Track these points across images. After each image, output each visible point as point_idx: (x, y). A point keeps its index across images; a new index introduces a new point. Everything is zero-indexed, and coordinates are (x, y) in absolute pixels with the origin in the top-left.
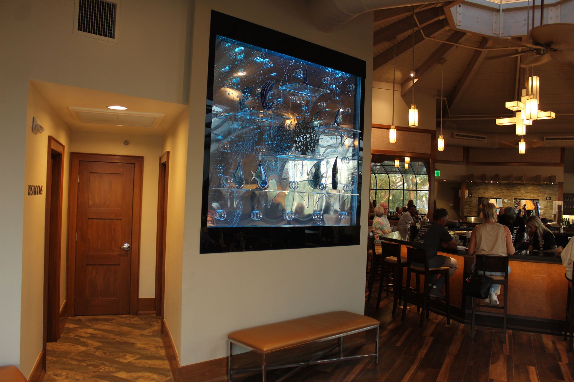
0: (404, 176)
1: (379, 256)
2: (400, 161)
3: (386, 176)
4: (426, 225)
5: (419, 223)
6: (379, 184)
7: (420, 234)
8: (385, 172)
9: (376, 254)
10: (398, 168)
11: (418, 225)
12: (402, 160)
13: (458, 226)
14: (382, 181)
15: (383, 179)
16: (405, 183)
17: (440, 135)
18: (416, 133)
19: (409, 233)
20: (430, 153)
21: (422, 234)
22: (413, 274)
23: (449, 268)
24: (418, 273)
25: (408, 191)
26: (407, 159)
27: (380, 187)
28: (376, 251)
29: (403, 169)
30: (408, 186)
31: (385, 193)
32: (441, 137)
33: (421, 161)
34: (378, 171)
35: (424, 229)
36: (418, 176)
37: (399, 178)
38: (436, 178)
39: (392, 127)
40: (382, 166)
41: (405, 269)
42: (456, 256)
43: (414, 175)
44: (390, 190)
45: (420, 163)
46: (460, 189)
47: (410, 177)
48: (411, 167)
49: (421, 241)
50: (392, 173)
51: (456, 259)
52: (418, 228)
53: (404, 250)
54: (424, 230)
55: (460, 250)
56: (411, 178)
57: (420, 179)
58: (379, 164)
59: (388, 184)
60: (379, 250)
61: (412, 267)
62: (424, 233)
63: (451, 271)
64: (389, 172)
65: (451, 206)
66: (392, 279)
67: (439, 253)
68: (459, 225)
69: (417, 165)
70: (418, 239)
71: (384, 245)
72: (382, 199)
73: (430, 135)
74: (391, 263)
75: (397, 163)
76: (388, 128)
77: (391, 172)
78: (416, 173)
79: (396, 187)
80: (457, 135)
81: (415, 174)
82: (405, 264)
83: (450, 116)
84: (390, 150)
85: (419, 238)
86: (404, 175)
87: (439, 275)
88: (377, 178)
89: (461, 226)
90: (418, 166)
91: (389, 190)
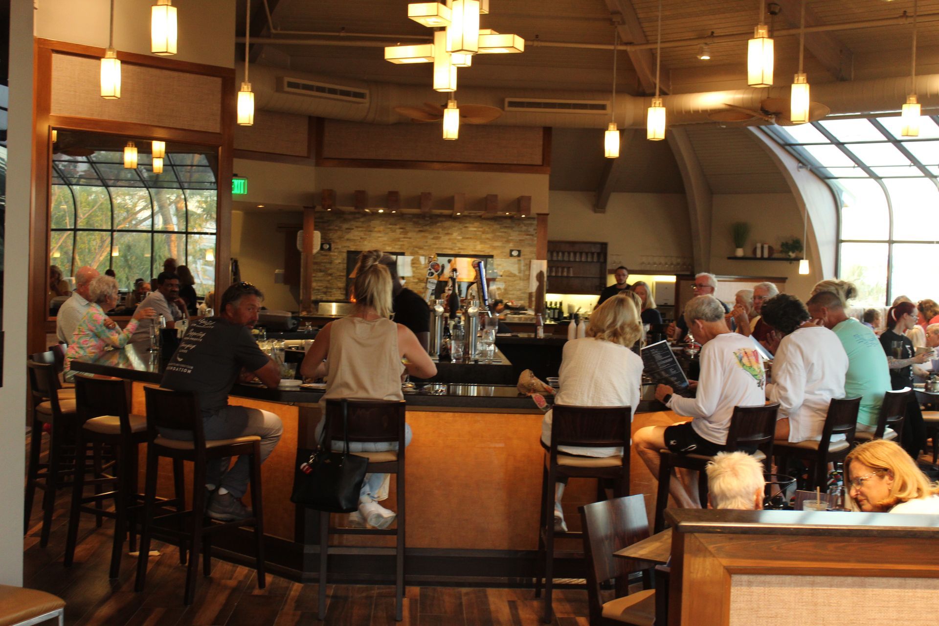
0: (153, 194)
1: (69, 415)
2: (139, 152)
3: (102, 193)
4: (203, 324)
5: (184, 323)
6: (84, 214)
7: (183, 348)
8: (99, 182)
9: (63, 410)
10: (135, 170)
11: (181, 328)
12: (145, 149)
13: (291, 326)
14: (93, 207)
15: (95, 201)
16: (158, 212)
17: (244, 81)
18: (181, 74)
19: (156, 350)
20: (218, 130)
21: (188, 348)
22: (165, 463)
23: (259, 438)
24: (179, 457)
25: (164, 236)
26: (159, 147)
27: (87, 223)
28: (61, 403)
29: (151, 174)
30: (166, 221)
31: (103, 241)
32: (246, 87)
33: (201, 154)
34: (81, 177)
35: (195, 334)
36: (193, 194)
37: (141, 198)
38: (234, 199)
39: (109, 54)
40: (91, 163)
41: (143, 447)
42: (277, 406)
43: (180, 191)
44: (115, 231)
45: (198, 158)
46: (301, 228)
47: (171, 196)
48: (170, 168)
49: (185, 368)
50: (120, 183)
51: (278, 415)
52: (179, 336)
53: (139, 394)
54: (194, 337)
55: (288, 389)
56: (173, 198)
57: (199, 202)
58: (84, 159)
59: (110, 214)
60: (68, 400)
61: (160, 441)
62: (194, 346)
63: (265, 447)
64: (110, 183)
65: (277, 275)
66: (111, 477)
67: (233, 401)
68: (294, 324)
69: (189, 163)
70: (177, 362)
71: (81, 385)
72: (94, 258)
73: (218, 81)
74: (103, 436)
75: (131, 156)
76: (96, 55)
77: (118, 180)
78: (186, 185)
79: (134, 222)
80: (291, 85)
81: (182, 188)
82: (142, 436)
83: (273, 31)
84: (106, 118)
85: (180, 360)
86: (153, 191)
87: (234, 459)
88: (78, 199)
89: (300, 328)
90: (192, 166)
91: (112, 231)
